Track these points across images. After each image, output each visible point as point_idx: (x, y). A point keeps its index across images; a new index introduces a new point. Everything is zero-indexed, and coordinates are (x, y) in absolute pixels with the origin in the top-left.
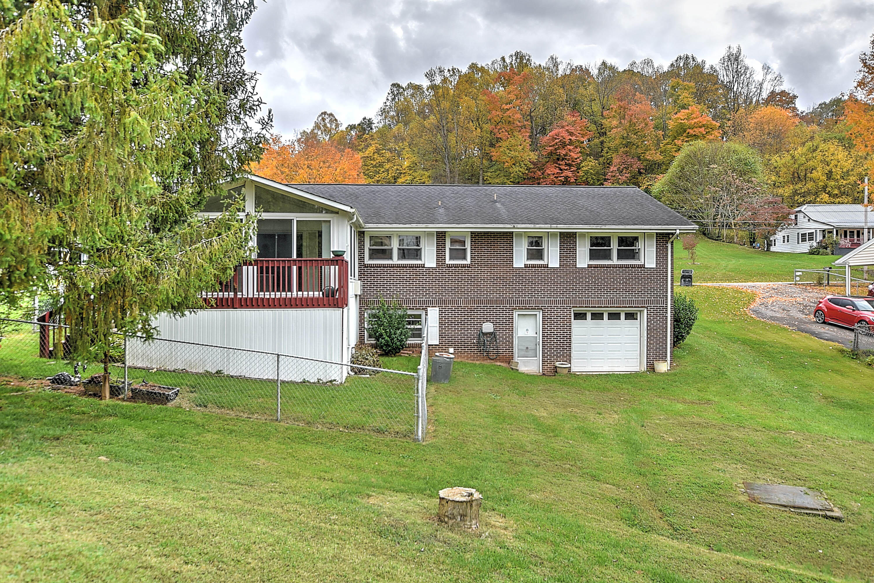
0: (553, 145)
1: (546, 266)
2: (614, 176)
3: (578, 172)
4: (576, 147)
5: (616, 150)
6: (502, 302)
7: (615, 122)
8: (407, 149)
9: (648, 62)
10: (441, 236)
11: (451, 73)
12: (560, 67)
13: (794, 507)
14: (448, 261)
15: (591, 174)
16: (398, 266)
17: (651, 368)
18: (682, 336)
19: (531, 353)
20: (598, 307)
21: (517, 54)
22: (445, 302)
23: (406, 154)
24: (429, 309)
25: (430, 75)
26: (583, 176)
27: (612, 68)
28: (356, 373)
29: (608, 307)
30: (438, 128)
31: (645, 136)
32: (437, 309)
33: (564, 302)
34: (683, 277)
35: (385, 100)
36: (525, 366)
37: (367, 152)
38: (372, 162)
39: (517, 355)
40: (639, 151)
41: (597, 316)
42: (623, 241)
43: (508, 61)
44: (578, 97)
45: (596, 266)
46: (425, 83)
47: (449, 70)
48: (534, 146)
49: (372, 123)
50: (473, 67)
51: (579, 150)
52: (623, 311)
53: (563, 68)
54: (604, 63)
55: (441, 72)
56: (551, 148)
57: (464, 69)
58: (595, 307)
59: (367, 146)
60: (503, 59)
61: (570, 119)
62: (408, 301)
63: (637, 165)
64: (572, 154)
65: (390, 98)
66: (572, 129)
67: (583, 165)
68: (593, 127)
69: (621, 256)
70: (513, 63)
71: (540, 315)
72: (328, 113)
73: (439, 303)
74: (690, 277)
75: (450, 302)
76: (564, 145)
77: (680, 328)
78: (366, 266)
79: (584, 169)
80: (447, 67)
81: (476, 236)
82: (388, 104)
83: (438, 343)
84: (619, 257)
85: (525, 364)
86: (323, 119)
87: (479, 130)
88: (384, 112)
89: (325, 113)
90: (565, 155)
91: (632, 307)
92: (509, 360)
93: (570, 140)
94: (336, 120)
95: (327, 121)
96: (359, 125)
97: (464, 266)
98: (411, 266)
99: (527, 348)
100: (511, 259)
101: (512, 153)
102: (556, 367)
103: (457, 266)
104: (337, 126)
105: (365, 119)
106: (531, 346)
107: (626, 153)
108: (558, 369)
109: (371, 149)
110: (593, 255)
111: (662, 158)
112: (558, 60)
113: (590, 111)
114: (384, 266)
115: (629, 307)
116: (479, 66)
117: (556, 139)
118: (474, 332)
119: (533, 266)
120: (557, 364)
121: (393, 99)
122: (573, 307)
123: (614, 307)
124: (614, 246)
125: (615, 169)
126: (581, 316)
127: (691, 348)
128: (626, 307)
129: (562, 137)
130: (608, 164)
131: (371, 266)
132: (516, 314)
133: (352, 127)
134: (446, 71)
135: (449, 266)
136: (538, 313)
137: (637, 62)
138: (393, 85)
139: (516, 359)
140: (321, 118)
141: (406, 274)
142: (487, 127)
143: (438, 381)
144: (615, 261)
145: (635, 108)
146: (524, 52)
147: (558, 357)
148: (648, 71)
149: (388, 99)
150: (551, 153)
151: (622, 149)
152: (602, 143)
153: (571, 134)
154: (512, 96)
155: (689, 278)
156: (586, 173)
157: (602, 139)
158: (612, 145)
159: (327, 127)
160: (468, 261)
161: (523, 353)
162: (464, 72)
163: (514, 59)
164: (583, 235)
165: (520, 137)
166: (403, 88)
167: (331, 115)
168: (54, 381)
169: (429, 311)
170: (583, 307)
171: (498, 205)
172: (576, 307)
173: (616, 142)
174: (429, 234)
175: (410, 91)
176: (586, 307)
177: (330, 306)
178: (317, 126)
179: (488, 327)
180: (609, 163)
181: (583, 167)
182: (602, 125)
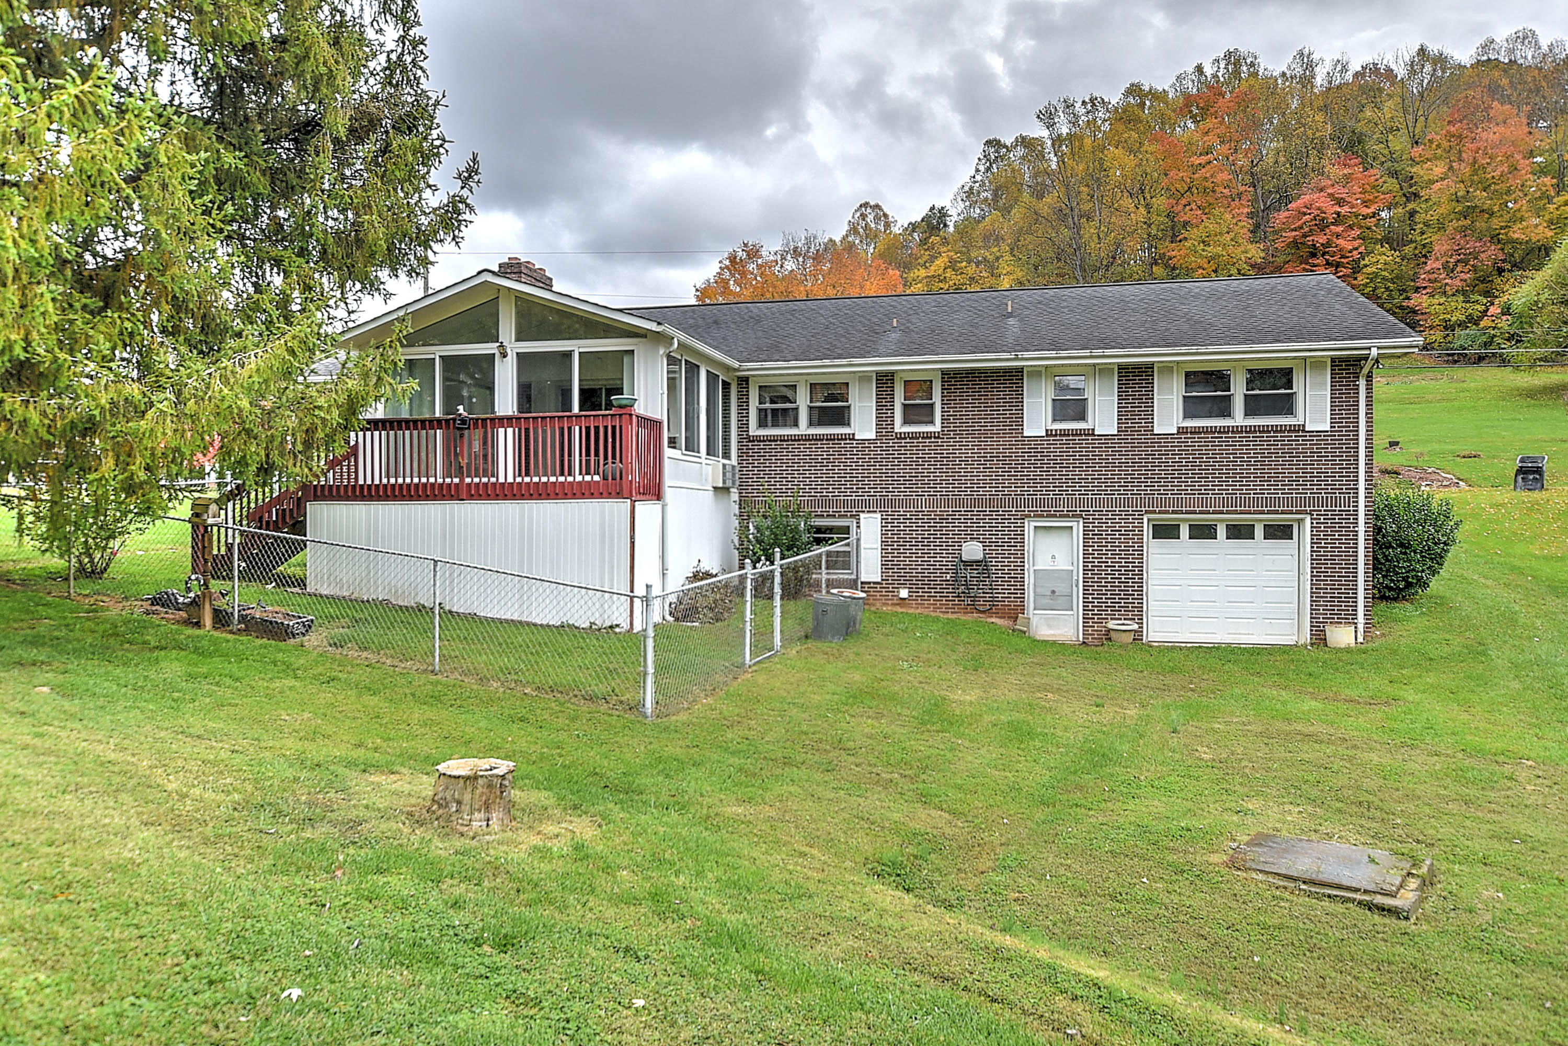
0: (1301, 228)
1: (1091, 433)
2: (1436, 280)
3: (1356, 279)
4: (1351, 227)
5: (1442, 228)
6: (1001, 503)
7: (1439, 169)
8: (1008, 257)
9: (1526, 37)
10: (885, 381)
11: (1089, 107)
12: (1317, 70)
13: (1312, 882)
14: (899, 427)
15: (1384, 279)
16: (808, 438)
17: (1319, 638)
18: (1419, 579)
19: (1061, 601)
20: (1201, 513)
21: (1229, 54)
22: (891, 503)
23: (1004, 267)
24: (862, 516)
25: (1047, 117)
26: (1366, 285)
27: (1440, 60)
28: (677, 619)
29: (1222, 512)
30: (1061, 215)
31: (1508, 192)
32: (878, 516)
33: (1127, 503)
34: (1520, 471)
35: (973, 172)
36: (1050, 627)
37: (932, 268)
38: (941, 285)
39: (1032, 605)
40: (1496, 223)
41: (1203, 532)
42: (1257, 377)
43: (1209, 71)
44: (1360, 127)
45: (1196, 431)
46: (1040, 132)
47: (1084, 103)
48: (1257, 232)
49: (945, 215)
50: (1134, 90)
51: (1356, 232)
52: (1261, 520)
53: (1325, 71)
54: (1422, 51)
55: (1068, 107)
56: (1294, 233)
57: (1115, 98)
58: (1194, 512)
59: (933, 259)
60: (1199, 69)
61: (1336, 172)
62: (825, 502)
63: (1490, 254)
64: (1341, 242)
65: (982, 168)
66: (1340, 191)
67: (1366, 262)
68: (1392, 184)
69: (1253, 407)
70: (1220, 74)
71: (1078, 527)
72: (872, 203)
73: (883, 505)
74: (1539, 471)
75: (901, 503)
76: (1322, 225)
77: (1409, 561)
78: (751, 439)
79: (1369, 270)
80: (1079, 95)
81: (951, 378)
82: (978, 178)
83: (879, 580)
84: (1248, 413)
85: (1049, 622)
86: (863, 216)
87: (1142, 210)
88: (969, 194)
89: (866, 205)
90: (1328, 244)
91: (1277, 512)
92: (1015, 612)
93: (1338, 214)
94: (885, 215)
95: (870, 218)
96: (923, 220)
97: (928, 436)
98: (831, 438)
99: (1053, 592)
100: (1019, 421)
101: (1209, 249)
102: (1109, 630)
103: (914, 436)
104: (887, 225)
105: (933, 208)
106: (1061, 588)
107: (1463, 230)
108: (1112, 634)
109: (940, 262)
110: (1192, 407)
111: (1550, 234)
112: (1315, 57)
113: (1386, 152)
114: (783, 439)
115: (1269, 512)
116: (1146, 88)
117: (1305, 214)
118: (947, 560)
119: (1064, 433)
120: (1112, 624)
121: (988, 169)
122: (1147, 512)
123: (1236, 512)
124: (1238, 390)
125: (1438, 265)
126: (1165, 532)
127: (1441, 602)
128: (1262, 513)
129: (1319, 209)
130: (1425, 256)
131: (758, 439)
132: (1029, 526)
133: (914, 227)
134: (1078, 105)
135: (901, 437)
136: (1074, 524)
137: (1498, 40)
138: (989, 143)
139: (1032, 613)
140: (858, 214)
141: (822, 452)
142: (1160, 202)
143: (820, 637)
144: (1239, 418)
145: (1490, 135)
146: (1243, 50)
147: (1115, 611)
148: (1526, 56)
149: (977, 170)
150: (1295, 244)
151: (1455, 224)
152: (1412, 214)
153: (1340, 202)
154: (1212, 139)
155: (1534, 472)
156: (1373, 277)
157: (1410, 206)
158: (1433, 216)
159: (871, 229)
160: (937, 427)
161: (1046, 601)
162: (1114, 102)
163: (1222, 65)
164: (1168, 369)
165: (1228, 216)
166: (1005, 146)
167: (877, 206)
168: (154, 601)
169: (862, 521)
170: (1167, 512)
171: (1011, 321)
172: (1154, 512)
173: (1442, 210)
174: (864, 378)
175: (1020, 151)
176: (1174, 512)
177: (610, 496)
178: (853, 230)
179: (973, 550)
180: (1424, 254)
181: (1366, 266)
182: (1412, 178)
